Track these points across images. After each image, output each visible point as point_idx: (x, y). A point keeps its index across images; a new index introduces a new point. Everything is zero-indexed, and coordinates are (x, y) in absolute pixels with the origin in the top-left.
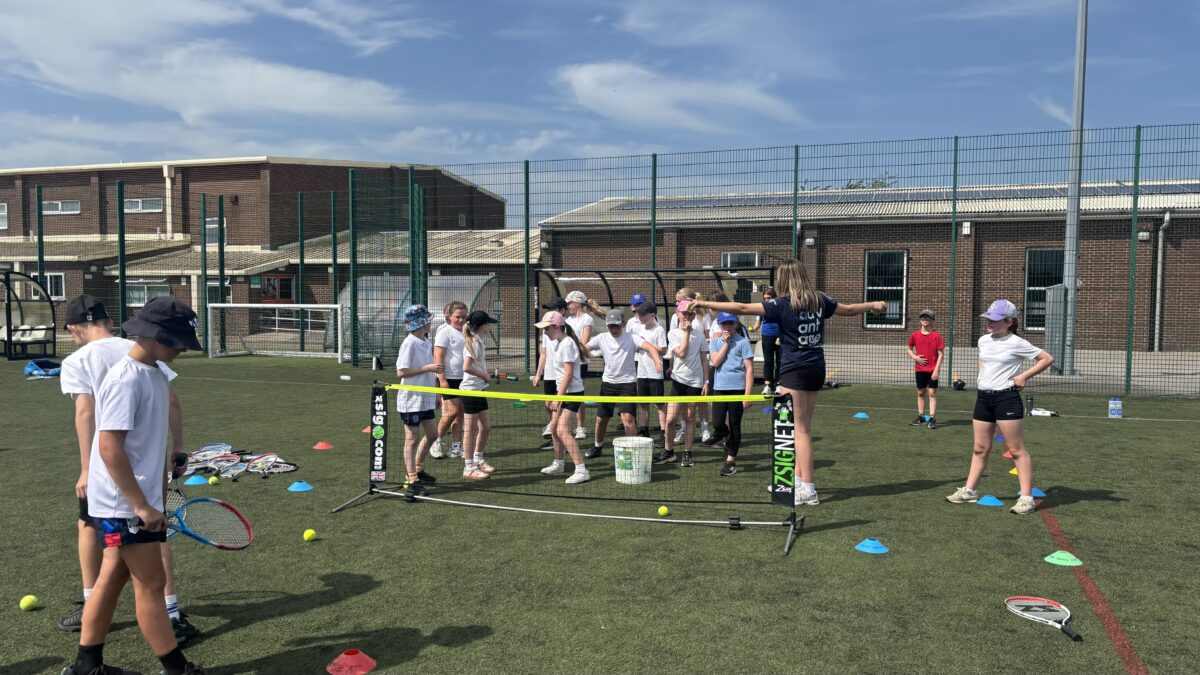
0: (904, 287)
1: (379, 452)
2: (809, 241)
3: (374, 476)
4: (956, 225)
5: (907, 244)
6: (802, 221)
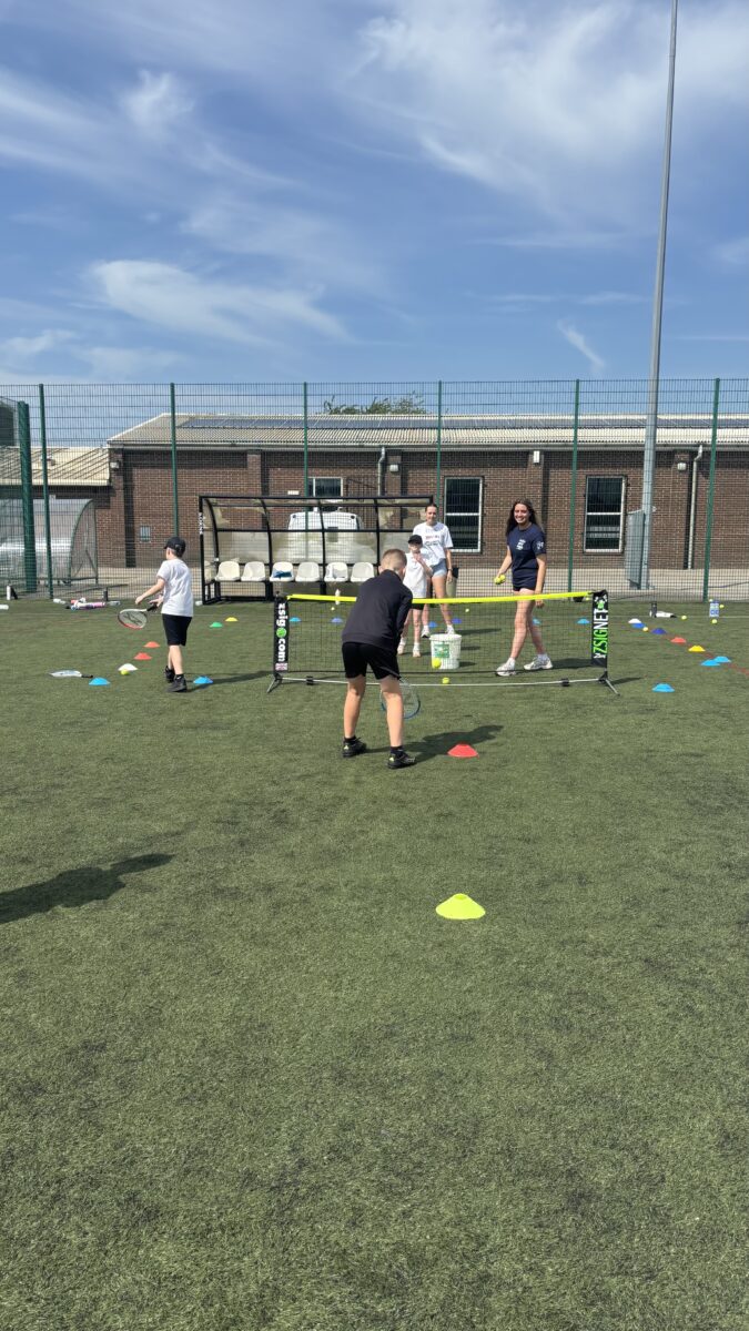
0: (480, 514)
1: (282, 648)
2: (394, 467)
3: (278, 666)
4: (527, 454)
5: (482, 471)
6: (386, 447)
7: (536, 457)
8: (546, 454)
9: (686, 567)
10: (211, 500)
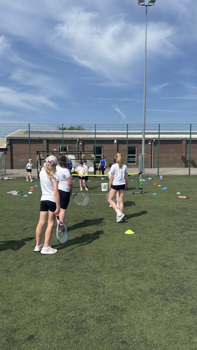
2: (81, 144)
4: (113, 141)
5: (102, 145)
6: (79, 139)
7: (115, 141)
8: (117, 141)
9: (151, 168)
10: (39, 152)
